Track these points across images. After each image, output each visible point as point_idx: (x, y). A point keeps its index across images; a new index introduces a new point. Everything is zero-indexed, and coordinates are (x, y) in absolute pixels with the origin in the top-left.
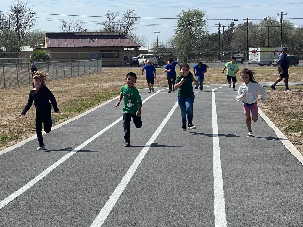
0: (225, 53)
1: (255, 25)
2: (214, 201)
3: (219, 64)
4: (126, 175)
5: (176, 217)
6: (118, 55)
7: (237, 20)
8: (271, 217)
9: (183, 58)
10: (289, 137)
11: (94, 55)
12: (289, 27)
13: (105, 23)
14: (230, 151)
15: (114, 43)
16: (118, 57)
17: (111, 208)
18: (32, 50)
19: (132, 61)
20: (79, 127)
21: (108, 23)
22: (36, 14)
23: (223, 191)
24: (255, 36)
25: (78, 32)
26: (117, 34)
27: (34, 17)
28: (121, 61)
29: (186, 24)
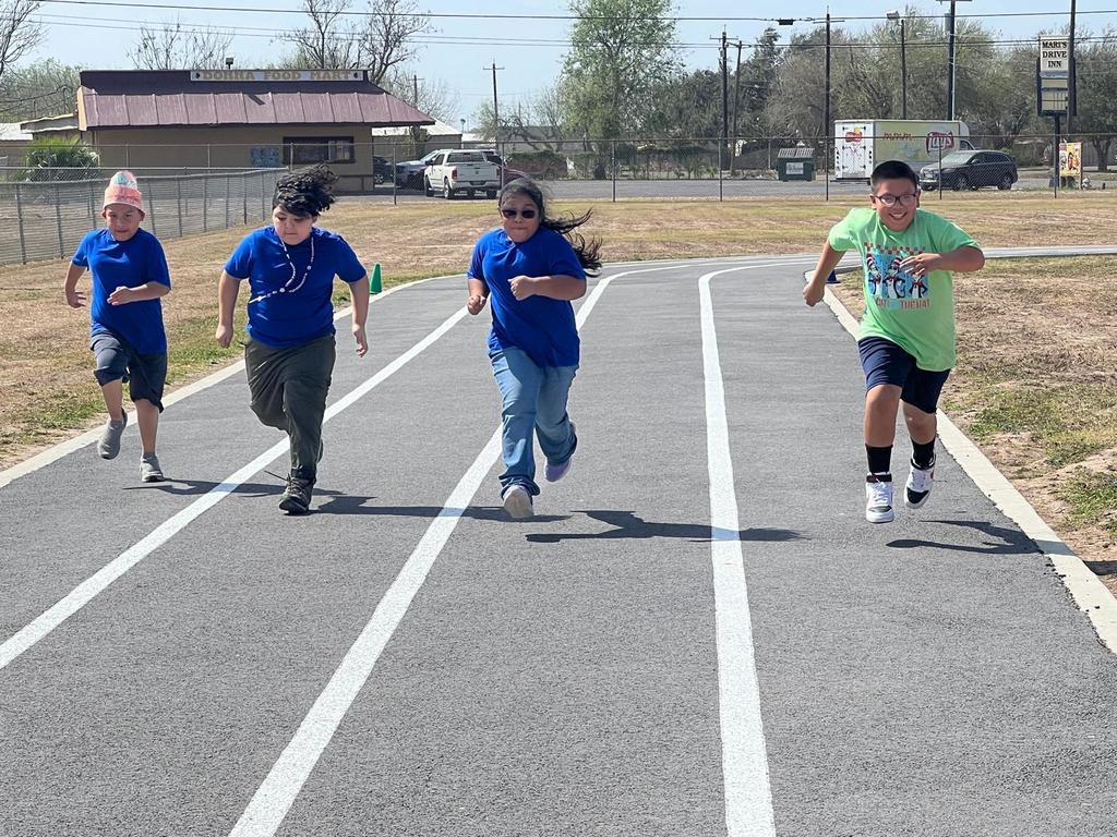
0: (744, 145)
1: (854, 38)
2: (717, 688)
3: (725, 183)
4: (389, 593)
5: (581, 749)
6: (352, 150)
7: (790, 22)
8: (932, 743)
9: (591, 162)
10: (989, 447)
11: (262, 153)
12: (980, 45)
13: (302, 38)
14: (774, 501)
15: (337, 109)
16: (352, 161)
17: (338, 716)
18: (30, 137)
19: (404, 176)
20: (211, 418)
21: (312, 35)
22: (42, 3)
23: (751, 651)
24: (856, 80)
25: (200, 70)
26: (346, 77)
27: (35, 12)
28: (362, 177)
29: (600, 39)
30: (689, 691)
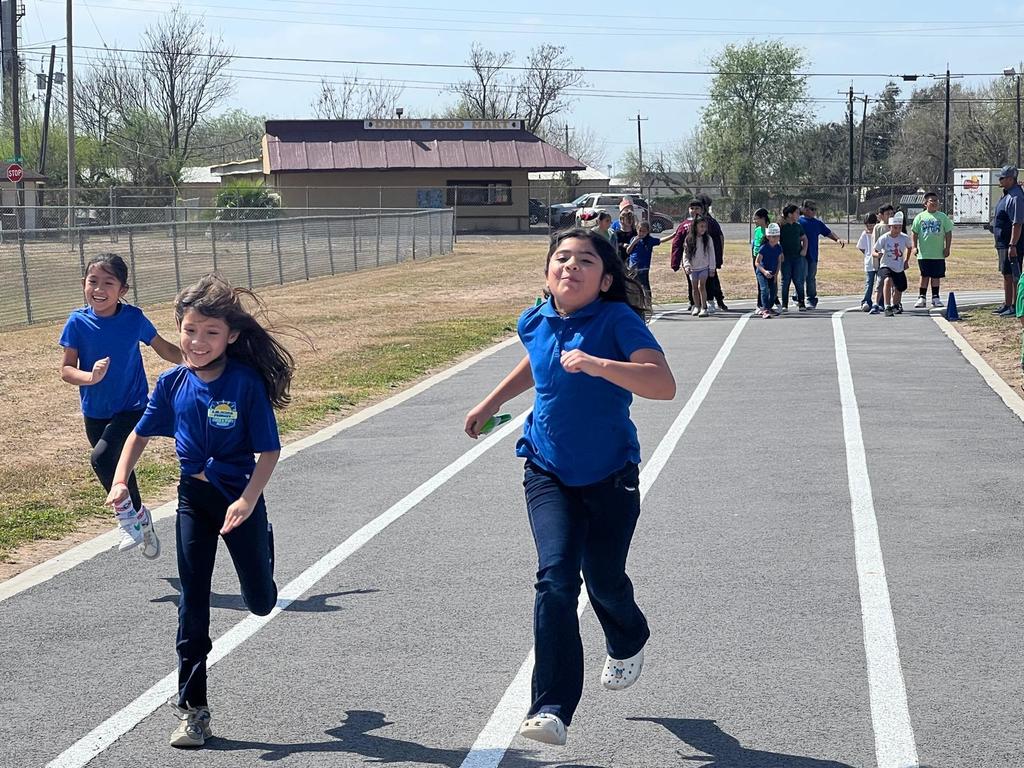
0: (868, 192)
1: (973, 94)
2: (867, 684)
3: (852, 227)
6: (509, 193)
7: (913, 78)
9: (728, 206)
11: (427, 194)
13: (467, 91)
15: (497, 154)
16: (509, 203)
18: (219, 180)
19: (558, 217)
20: (394, 435)
21: (475, 88)
22: (232, 59)
23: (896, 651)
24: (973, 132)
25: (372, 119)
26: (505, 126)
27: (226, 67)
28: (519, 217)
29: (736, 92)
30: (841, 686)
